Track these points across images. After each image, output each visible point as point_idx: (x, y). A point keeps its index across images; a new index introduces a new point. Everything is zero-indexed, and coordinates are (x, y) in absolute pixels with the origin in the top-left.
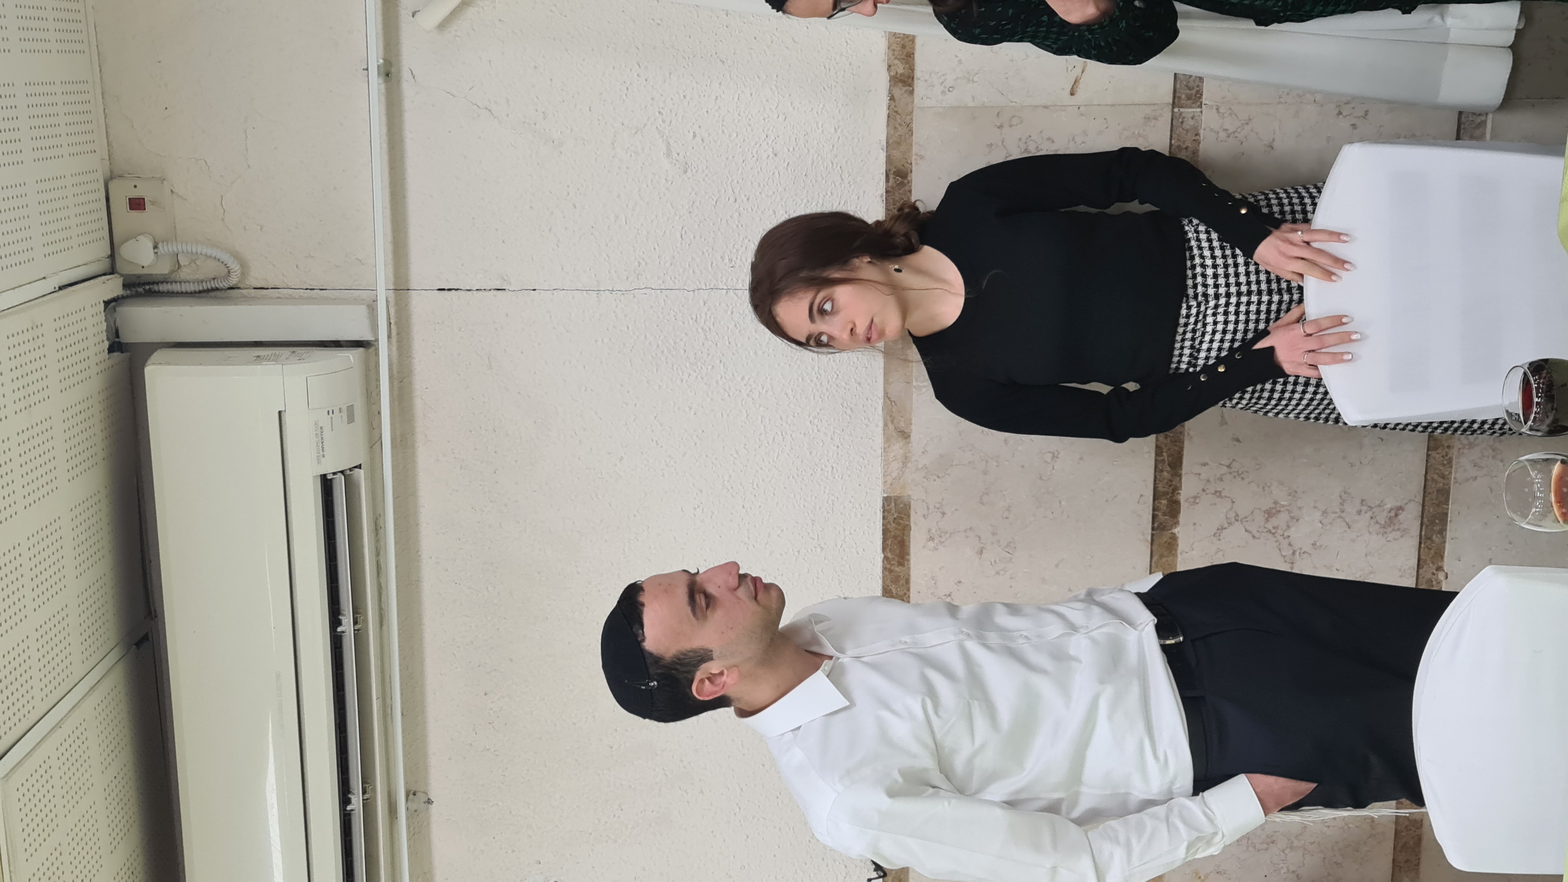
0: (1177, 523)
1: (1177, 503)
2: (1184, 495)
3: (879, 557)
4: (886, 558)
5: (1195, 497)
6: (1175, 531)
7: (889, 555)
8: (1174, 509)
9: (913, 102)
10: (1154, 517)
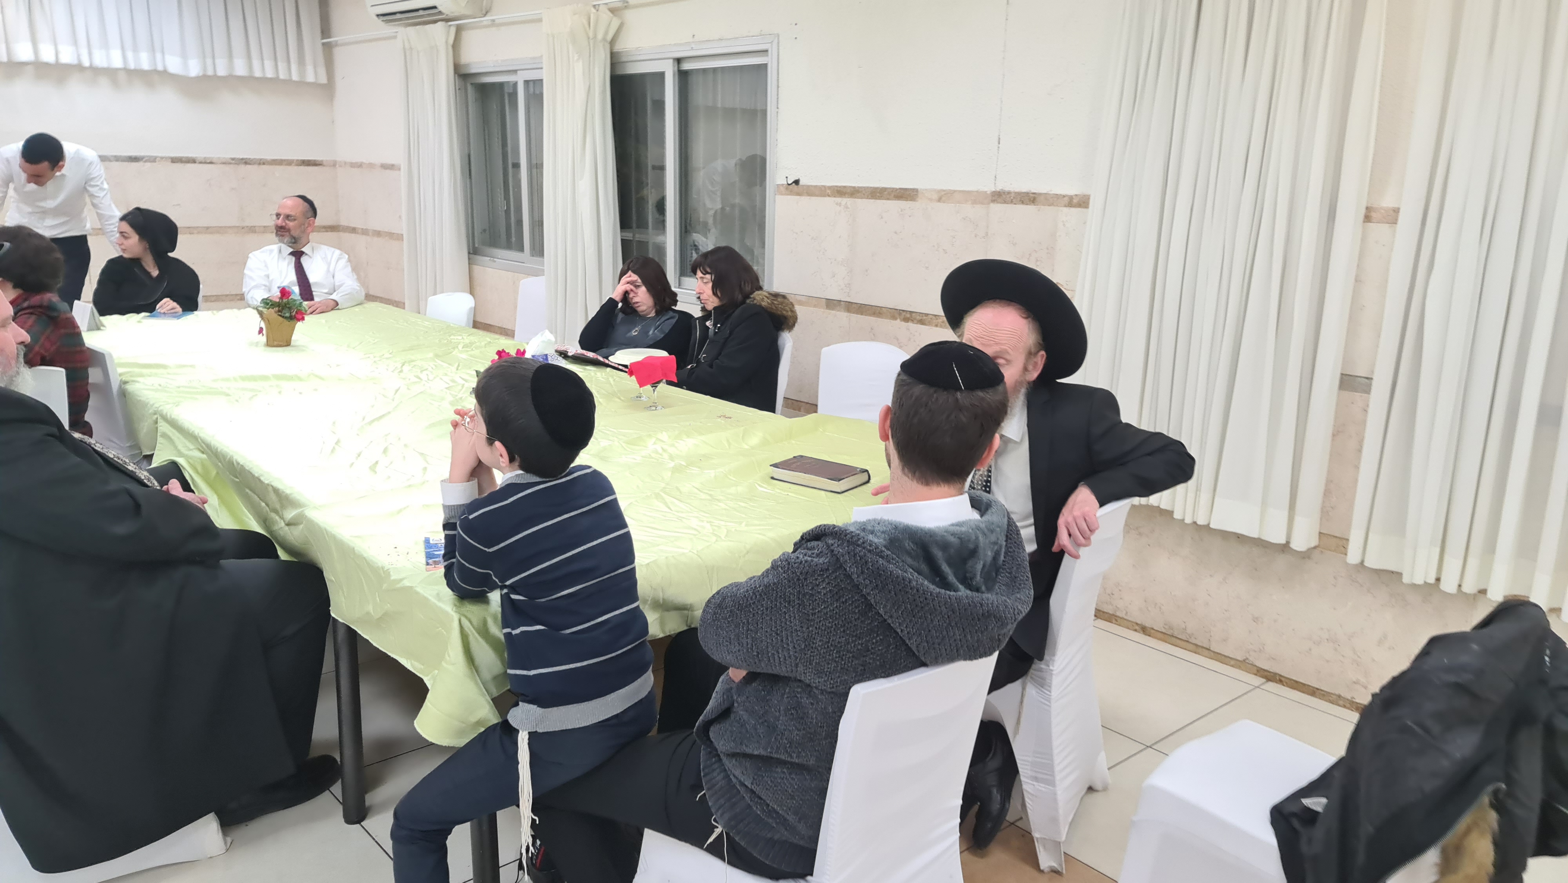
0: (901, 321)
1: (908, 322)
2: (910, 324)
3: (897, 186)
4: (897, 189)
5: (909, 329)
6: (898, 320)
7: (898, 191)
8: (906, 320)
9: (1061, 207)
10: (904, 311)
